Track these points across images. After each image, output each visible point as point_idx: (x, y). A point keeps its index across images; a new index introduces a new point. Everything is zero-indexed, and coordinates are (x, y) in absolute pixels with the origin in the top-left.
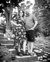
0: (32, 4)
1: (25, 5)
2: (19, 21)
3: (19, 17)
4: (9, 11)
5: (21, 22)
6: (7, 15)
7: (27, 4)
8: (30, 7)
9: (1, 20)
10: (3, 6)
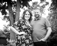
0: (47, 3)
1: (38, 4)
2: (22, 26)
3: (23, 22)
4: (15, 12)
5: (25, 29)
6: (11, 18)
7: (41, 3)
8: (44, 7)
9: (4, 25)
10: (7, 5)
